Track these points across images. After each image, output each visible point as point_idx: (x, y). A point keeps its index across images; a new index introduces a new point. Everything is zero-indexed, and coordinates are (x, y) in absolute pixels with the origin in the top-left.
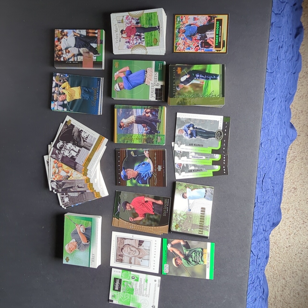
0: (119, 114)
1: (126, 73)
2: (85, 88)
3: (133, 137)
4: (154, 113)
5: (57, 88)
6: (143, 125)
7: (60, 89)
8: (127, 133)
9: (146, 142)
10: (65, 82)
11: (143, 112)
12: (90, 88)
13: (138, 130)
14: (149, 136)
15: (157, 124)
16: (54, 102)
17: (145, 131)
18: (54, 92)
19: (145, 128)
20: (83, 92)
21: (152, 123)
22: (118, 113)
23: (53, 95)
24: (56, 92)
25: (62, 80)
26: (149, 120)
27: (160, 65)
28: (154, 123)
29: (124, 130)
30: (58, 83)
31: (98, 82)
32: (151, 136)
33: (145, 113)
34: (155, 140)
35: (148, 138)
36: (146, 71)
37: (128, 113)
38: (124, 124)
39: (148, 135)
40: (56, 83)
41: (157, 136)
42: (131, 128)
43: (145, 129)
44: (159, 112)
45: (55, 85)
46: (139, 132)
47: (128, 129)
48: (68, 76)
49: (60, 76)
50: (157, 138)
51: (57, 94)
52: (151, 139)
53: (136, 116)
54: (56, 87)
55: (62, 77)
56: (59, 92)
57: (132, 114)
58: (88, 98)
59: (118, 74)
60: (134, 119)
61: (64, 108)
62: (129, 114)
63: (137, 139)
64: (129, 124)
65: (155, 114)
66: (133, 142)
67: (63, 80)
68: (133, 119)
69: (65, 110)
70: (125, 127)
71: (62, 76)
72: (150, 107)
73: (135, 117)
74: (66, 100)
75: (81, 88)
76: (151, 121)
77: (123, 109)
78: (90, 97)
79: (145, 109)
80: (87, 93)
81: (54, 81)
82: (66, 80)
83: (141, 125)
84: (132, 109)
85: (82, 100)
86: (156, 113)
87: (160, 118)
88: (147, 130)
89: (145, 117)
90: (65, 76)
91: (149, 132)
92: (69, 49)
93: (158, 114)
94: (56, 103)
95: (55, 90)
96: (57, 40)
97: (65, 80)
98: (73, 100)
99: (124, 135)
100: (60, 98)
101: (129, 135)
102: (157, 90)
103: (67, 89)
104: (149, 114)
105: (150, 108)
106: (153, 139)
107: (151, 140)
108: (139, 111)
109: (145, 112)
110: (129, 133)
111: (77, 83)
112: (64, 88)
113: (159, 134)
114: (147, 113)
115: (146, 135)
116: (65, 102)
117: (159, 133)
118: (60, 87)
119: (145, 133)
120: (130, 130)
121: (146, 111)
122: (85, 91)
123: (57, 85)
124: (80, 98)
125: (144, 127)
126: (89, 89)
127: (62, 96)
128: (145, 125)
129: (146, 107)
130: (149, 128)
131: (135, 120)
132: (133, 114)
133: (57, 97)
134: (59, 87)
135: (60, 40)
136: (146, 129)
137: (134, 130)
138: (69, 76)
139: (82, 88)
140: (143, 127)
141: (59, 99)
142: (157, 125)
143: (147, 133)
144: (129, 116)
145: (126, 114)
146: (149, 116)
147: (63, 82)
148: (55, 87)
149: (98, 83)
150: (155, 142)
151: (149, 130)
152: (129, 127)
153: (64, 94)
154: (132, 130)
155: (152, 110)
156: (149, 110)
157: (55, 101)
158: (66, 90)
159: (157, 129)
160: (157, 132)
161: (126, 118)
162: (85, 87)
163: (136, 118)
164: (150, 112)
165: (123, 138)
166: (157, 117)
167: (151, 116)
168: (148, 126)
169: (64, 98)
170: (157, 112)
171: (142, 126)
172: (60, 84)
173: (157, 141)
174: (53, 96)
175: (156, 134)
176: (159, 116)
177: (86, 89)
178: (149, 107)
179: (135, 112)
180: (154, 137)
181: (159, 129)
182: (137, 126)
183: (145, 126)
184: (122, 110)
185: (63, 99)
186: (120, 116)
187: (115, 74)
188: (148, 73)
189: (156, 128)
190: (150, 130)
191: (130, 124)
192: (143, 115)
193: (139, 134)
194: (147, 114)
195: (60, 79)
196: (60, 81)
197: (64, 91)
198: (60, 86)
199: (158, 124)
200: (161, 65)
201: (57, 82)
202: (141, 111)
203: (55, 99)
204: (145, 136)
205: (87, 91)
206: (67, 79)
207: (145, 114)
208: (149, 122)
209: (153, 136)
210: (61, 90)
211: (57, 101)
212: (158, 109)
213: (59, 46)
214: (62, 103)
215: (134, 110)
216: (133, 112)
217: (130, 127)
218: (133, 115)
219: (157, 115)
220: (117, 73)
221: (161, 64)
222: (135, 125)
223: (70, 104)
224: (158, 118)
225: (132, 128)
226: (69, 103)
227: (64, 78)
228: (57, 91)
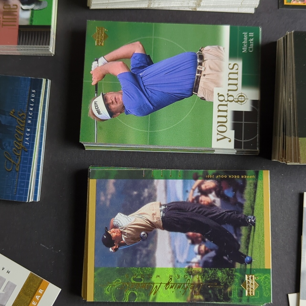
0: (103, 198)
1: (131, 63)
3: (154, 279)
4: (229, 193)
6: (191, 233)
8: (132, 263)
9: (201, 297)
11: (189, 189)
13: (174, 252)
14: (215, 274)
15: (240, 230)
17: (199, 257)
19: (196, 247)
21: (223, 226)
22: (102, 193)
26: (213, 218)
27: (246, 38)
28: (230, 229)
29: (122, 253)
31: (31, 93)
32: (220, 274)
33: (197, 194)
34: (234, 288)
35: (210, 282)
36: (202, 57)
37: (135, 193)
38: (121, 232)
39: (211, 272)
41: (243, 272)
42: (147, 246)
43: (199, 248)
44: (249, 189)
46: (175, 261)
47: (134, 251)
50: (243, 281)
52: (219, 283)
53: (164, 202)
57: (152, 198)
59: (105, 64)
60: (160, 215)
62: (139, 195)
63: (168, 284)
64: (139, 230)
65: (235, 196)
66: (155, 298)
68: (153, 214)
70: (124, 244)
72: (214, 171)
73: (161, 205)
76: (221, 219)
77: (120, 181)
79: (196, 178)
83: (184, 235)
84: (153, 178)
86: (238, 194)
87: (253, 208)
88: (206, 252)
89: (198, 206)
91: (214, 258)
93: (242, 197)
99: (121, 272)
101: (137, 271)
102: (237, 115)
104: (212, 197)
105: (215, 175)
106: (226, 286)
107: (220, 291)
108: (177, 185)
109: (197, 190)
110: (138, 262)
113: (248, 266)
114: (205, 193)
115: (200, 269)
117: (250, 262)
119: (198, 263)
120: (144, 252)
121: (199, 186)
125: (193, 243)
128: (199, 234)
129: (201, 172)
130: (213, 245)
131: (163, 218)
132: (156, 197)
136: (203, 247)
137: (159, 255)
140: (190, 241)
142: (241, 235)
143: (205, 265)
144: (142, 204)
145: (131, 196)
146: (211, 205)
149: (33, 96)
150: (235, 295)
151: (212, 254)
152: (139, 245)
154: (151, 254)
155: (223, 184)
156: (210, 184)
159: (242, 250)
160: (241, 258)
161: (128, 212)
163: (164, 211)
164: (214, 189)
165: (117, 283)
166: (241, 206)
167: (218, 202)
168: (210, 240)
170: (240, 188)
171: (188, 237)
173: (241, 293)
175: (238, 265)
176: (247, 204)
178: (211, 172)
179: (163, 188)
180: (231, 276)
181: (247, 247)
182: (170, 238)
183: (197, 237)
184: (115, 184)
186: (108, 203)
187: (94, 64)
188: (207, 64)
189: (239, 246)
190: (217, 252)
191: (143, 233)
192: (190, 200)
193: (178, 266)
194: (203, 198)
199: (244, 230)
200: (249, 38)
202: (185, 186)
204: (198, 273)
207: (197, 198)
208: (213, 223)
209: (228, 275)
212: (244, 181)
215: (159, 184)
216: (155, 190)
217: (145, 243)
218: (154, 200)
219: (240, 200)
220: (102, 60)
221: (251, 34)
222: (163, 235)
224: (245, 212)
225: (151, 246)
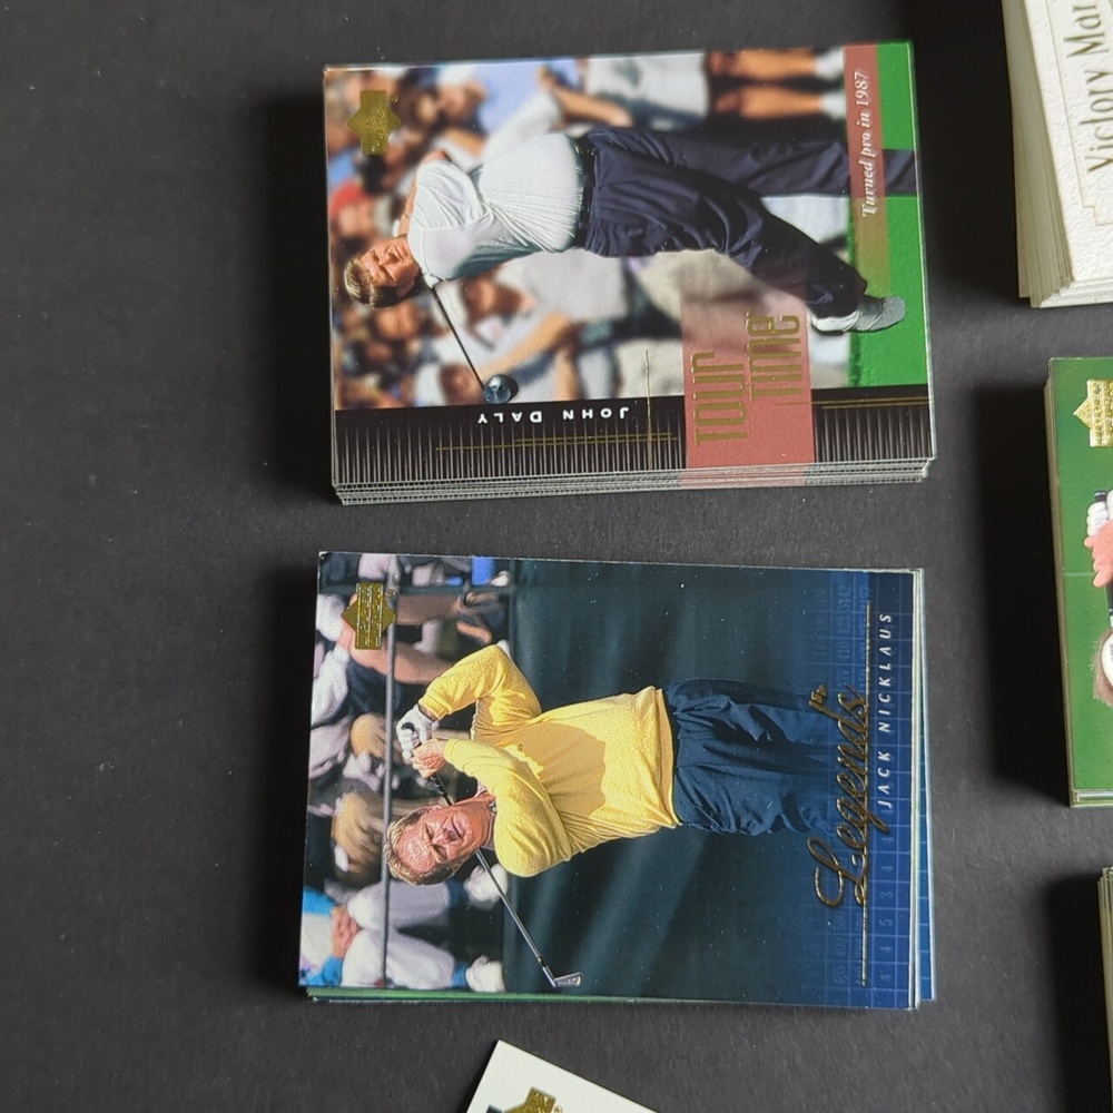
2: (723, 701)
5: (365, 725)
7: (404, 737)
10: (470, 646)
12: (783, 700)
16: (330, 891)
18: (336, 771)
20: (696, 751)
23: (324, 810)
24: (356, 768)
25: (429, 630)
30: (383, 666)
40: (352, 660)
45: (341, 691)
48: (502, 580)
49: (406, 580)
51: (372, 798)
54: (358, 713)
55: (430, 587)
56: (398, 766)
58: (772, 809)
61: (463, 959)
67: (447, 625)
69: (486, 978)
71: (422, 576)
74: (492, 860)
75: (670, 710)
78: (789, 804)
80: (756, 754)
81: (329, 646)
82: (485, 621)
85: (696, 846)
90: (466, 576)
92: (511, 274)
94: (363, 906)
95: (349, 749)
96: (358, 181)
97: (463, 628)
98: (579, 859)
100: (415, 846)
103: (504, 731)
111: (613, 649)
112: (459, 721)
116: (484, 888)
118: (412, 716)
122: (724, 731)
123: (366, 693)
124: (670, 822)
126: (771, 712)
127: (439, 817)
133: (375, 838)
134: (398, 714)
135: (387, 181)
138: (516, 579)
139: (683, 702)
141: (395, 855)
147: (450, 647)
148: (347, 711)
153: (463, 787)
157: (354, 883)
158: (492, 737)
162: (719, 687)
169: (469, 842)
172: (406, 673)
174: (327, 822)
177: (740, 715)
185: (449, 849)
195: (406, 619)
196: (408, 635)
197: (461, 754)
198: (411, 694)
201: (364, 657)
203: (341, 861)
205: (755, 732)
206: (496, 606)
210: (422, 748)
211: (369, 873)
213: (378, 249)
214: (440, 896)
223: (546, 899)
226: (524, 889)
227: (457, 606)
228: (375, 762)
